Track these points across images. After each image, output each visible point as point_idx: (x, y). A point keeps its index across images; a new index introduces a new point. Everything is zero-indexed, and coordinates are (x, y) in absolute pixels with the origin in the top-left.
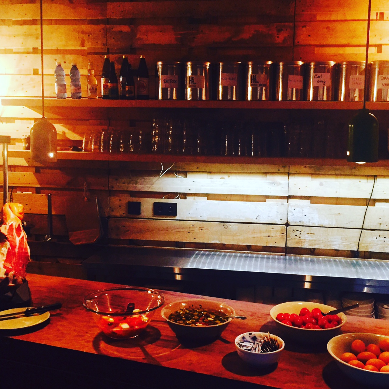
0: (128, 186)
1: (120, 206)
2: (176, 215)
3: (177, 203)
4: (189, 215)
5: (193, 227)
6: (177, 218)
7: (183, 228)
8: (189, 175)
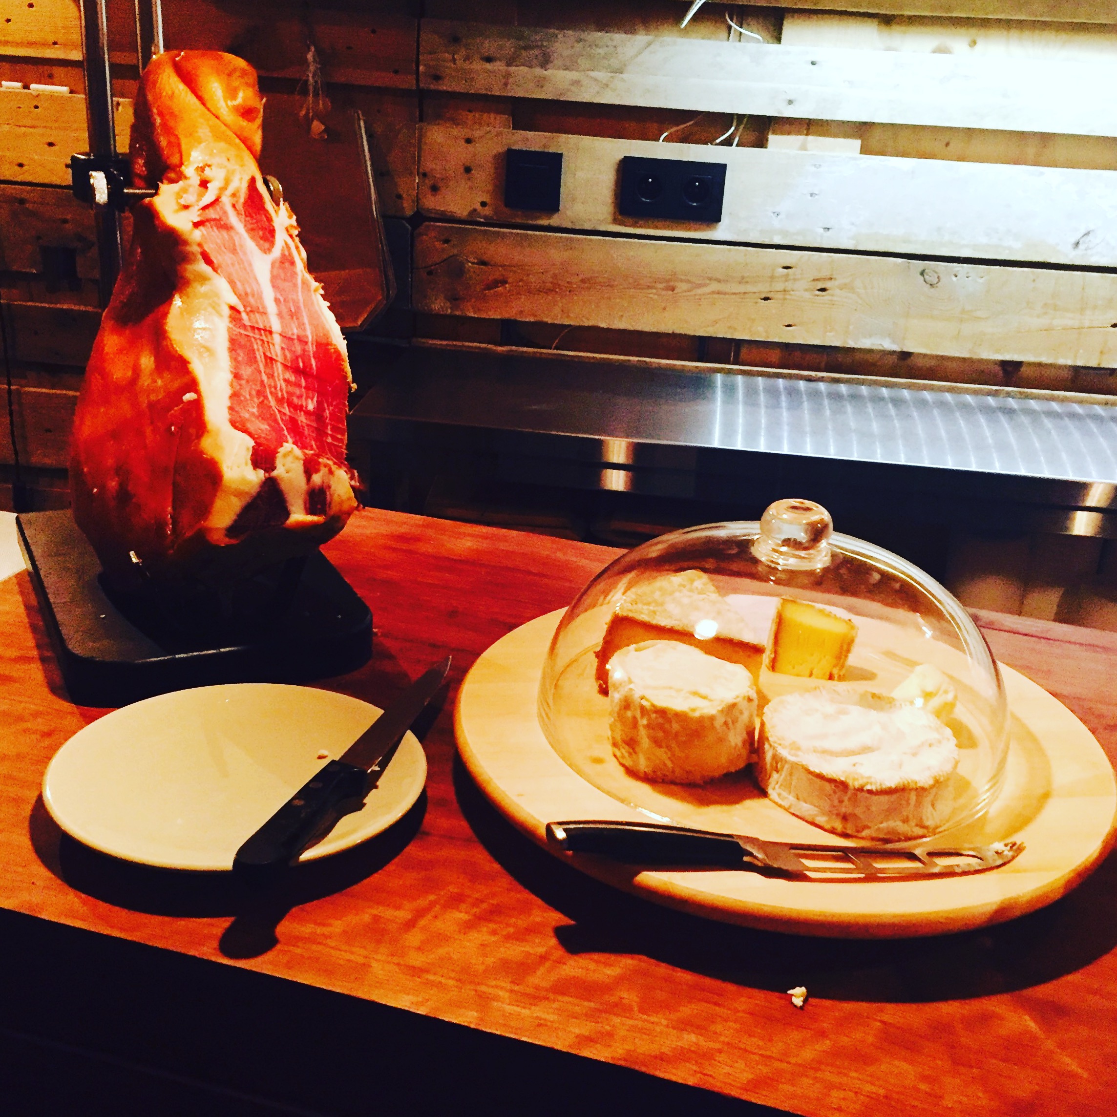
0: (508, 75)
1: (468, 170)
2: (718, 219)
3: (725, 165)
4: (776, 223)
5: (787, 275)
6: (720, 232)
7: (742, 281)
8: (791, 29)
